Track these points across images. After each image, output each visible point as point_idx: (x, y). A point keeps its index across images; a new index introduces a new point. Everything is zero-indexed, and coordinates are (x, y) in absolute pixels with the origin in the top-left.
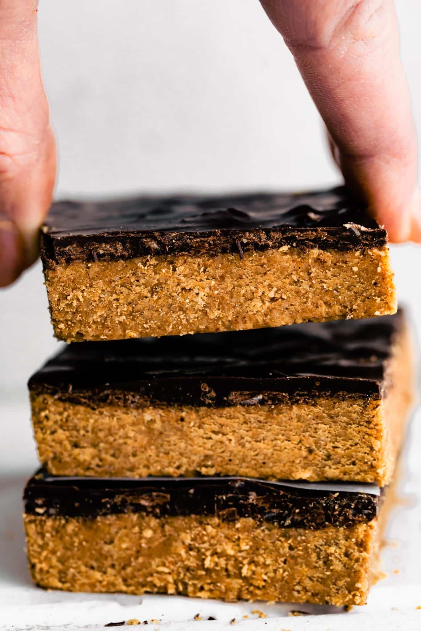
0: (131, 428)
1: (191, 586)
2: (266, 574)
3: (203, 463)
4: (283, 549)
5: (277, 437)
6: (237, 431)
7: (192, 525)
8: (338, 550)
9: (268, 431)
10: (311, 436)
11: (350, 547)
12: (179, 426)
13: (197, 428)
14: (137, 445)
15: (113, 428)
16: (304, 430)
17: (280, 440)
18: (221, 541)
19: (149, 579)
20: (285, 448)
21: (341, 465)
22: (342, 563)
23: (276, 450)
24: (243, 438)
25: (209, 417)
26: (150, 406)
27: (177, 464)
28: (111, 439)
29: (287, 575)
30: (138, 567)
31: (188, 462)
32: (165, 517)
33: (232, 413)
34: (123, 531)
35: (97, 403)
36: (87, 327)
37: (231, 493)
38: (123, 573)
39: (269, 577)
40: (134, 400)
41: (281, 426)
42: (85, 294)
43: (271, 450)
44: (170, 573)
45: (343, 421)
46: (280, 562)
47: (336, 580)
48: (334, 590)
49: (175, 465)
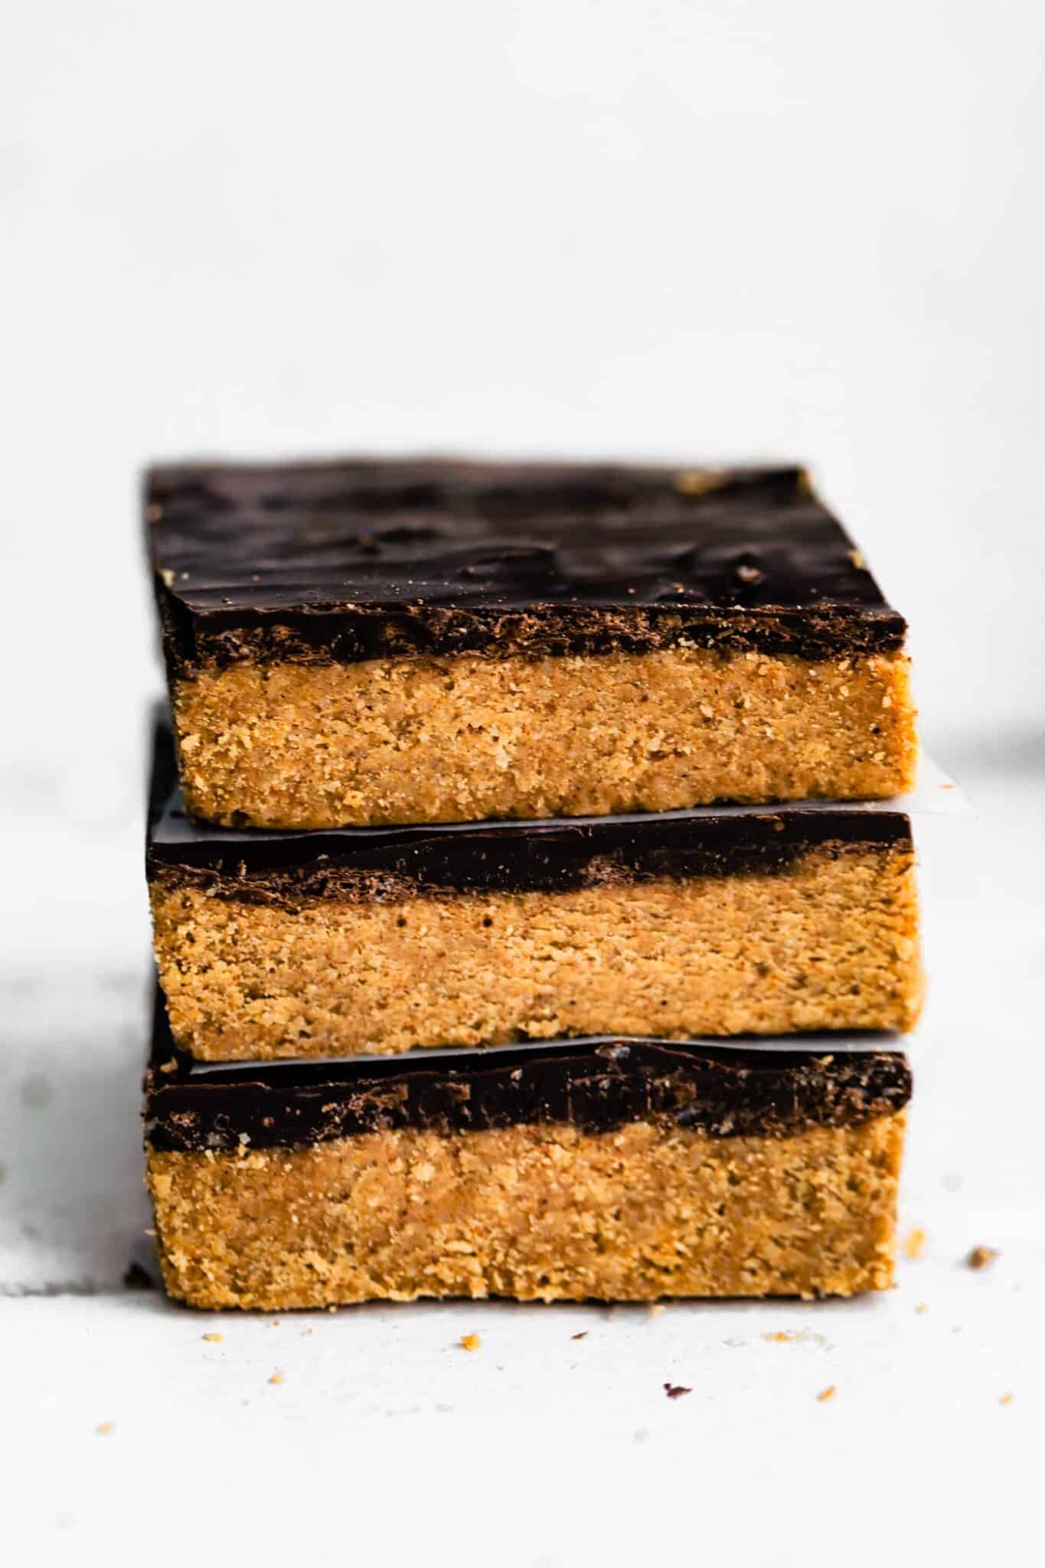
0: (376, 948)
1: (520, 1277)
2: (681, 1239)
3: (532, 1013)
4: (716, 1183)
5: (692, 946)
6: (606, 938)
7: (520, 1148)
8: (835, 1178)
9: (674, 935)
10: (764, 939)
11: (859, 1168)
12: (481, 937)
13: (519, 940)
14: (388, 983)
15: (335, 951)
16: (749, 927)
17: (698, 951)
18: (582, 1177)
19: (430, 1270)
20: (710, 968)
21: (827, 996)
22: (844, 1204)
23: (689, 974)
24: (618, 953)
25: (546, 913)
26: (418, 897)
27: (476, 1017)
28: (332, 974)
29: (728, 1239)
30: (405, 1246)
31: (500, 1013)
32: (459, 1134)
33: (597, 902)
34: (371, 1170)
35: (301, 898)
36: (258, 801)
37: (602, 1073)
38: (371, 1261)
39: (687, 1246)
40: (382, 888)
41: (700, 923)
42: (257, 733)
43: (680, 975)
44: (474, 1254)
45: (833, 902)
46: (711, 1211)
47: (832, 1240)
48: (829, 1263)
49: (471, 1023)
